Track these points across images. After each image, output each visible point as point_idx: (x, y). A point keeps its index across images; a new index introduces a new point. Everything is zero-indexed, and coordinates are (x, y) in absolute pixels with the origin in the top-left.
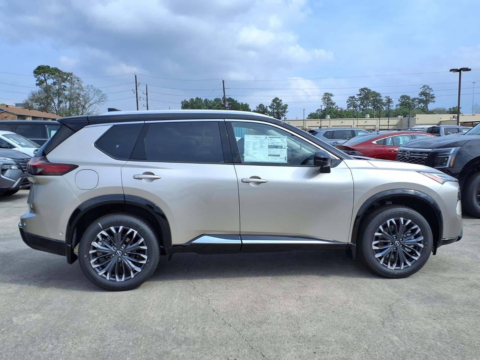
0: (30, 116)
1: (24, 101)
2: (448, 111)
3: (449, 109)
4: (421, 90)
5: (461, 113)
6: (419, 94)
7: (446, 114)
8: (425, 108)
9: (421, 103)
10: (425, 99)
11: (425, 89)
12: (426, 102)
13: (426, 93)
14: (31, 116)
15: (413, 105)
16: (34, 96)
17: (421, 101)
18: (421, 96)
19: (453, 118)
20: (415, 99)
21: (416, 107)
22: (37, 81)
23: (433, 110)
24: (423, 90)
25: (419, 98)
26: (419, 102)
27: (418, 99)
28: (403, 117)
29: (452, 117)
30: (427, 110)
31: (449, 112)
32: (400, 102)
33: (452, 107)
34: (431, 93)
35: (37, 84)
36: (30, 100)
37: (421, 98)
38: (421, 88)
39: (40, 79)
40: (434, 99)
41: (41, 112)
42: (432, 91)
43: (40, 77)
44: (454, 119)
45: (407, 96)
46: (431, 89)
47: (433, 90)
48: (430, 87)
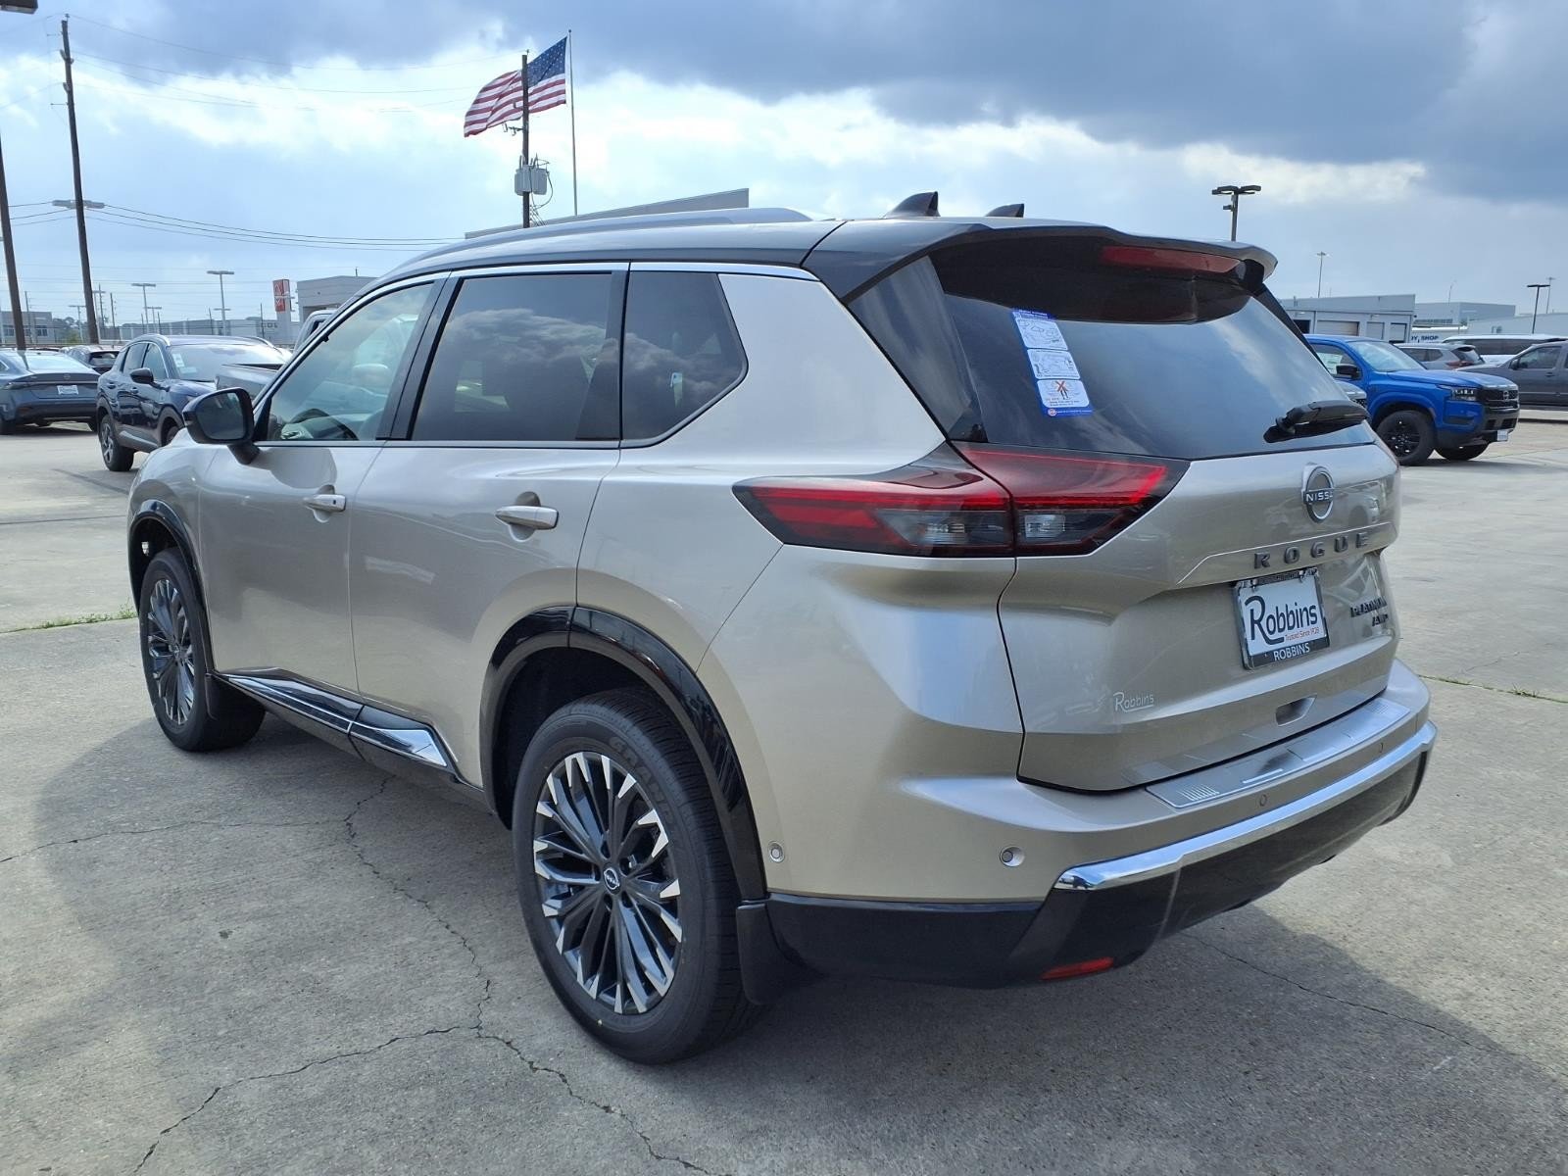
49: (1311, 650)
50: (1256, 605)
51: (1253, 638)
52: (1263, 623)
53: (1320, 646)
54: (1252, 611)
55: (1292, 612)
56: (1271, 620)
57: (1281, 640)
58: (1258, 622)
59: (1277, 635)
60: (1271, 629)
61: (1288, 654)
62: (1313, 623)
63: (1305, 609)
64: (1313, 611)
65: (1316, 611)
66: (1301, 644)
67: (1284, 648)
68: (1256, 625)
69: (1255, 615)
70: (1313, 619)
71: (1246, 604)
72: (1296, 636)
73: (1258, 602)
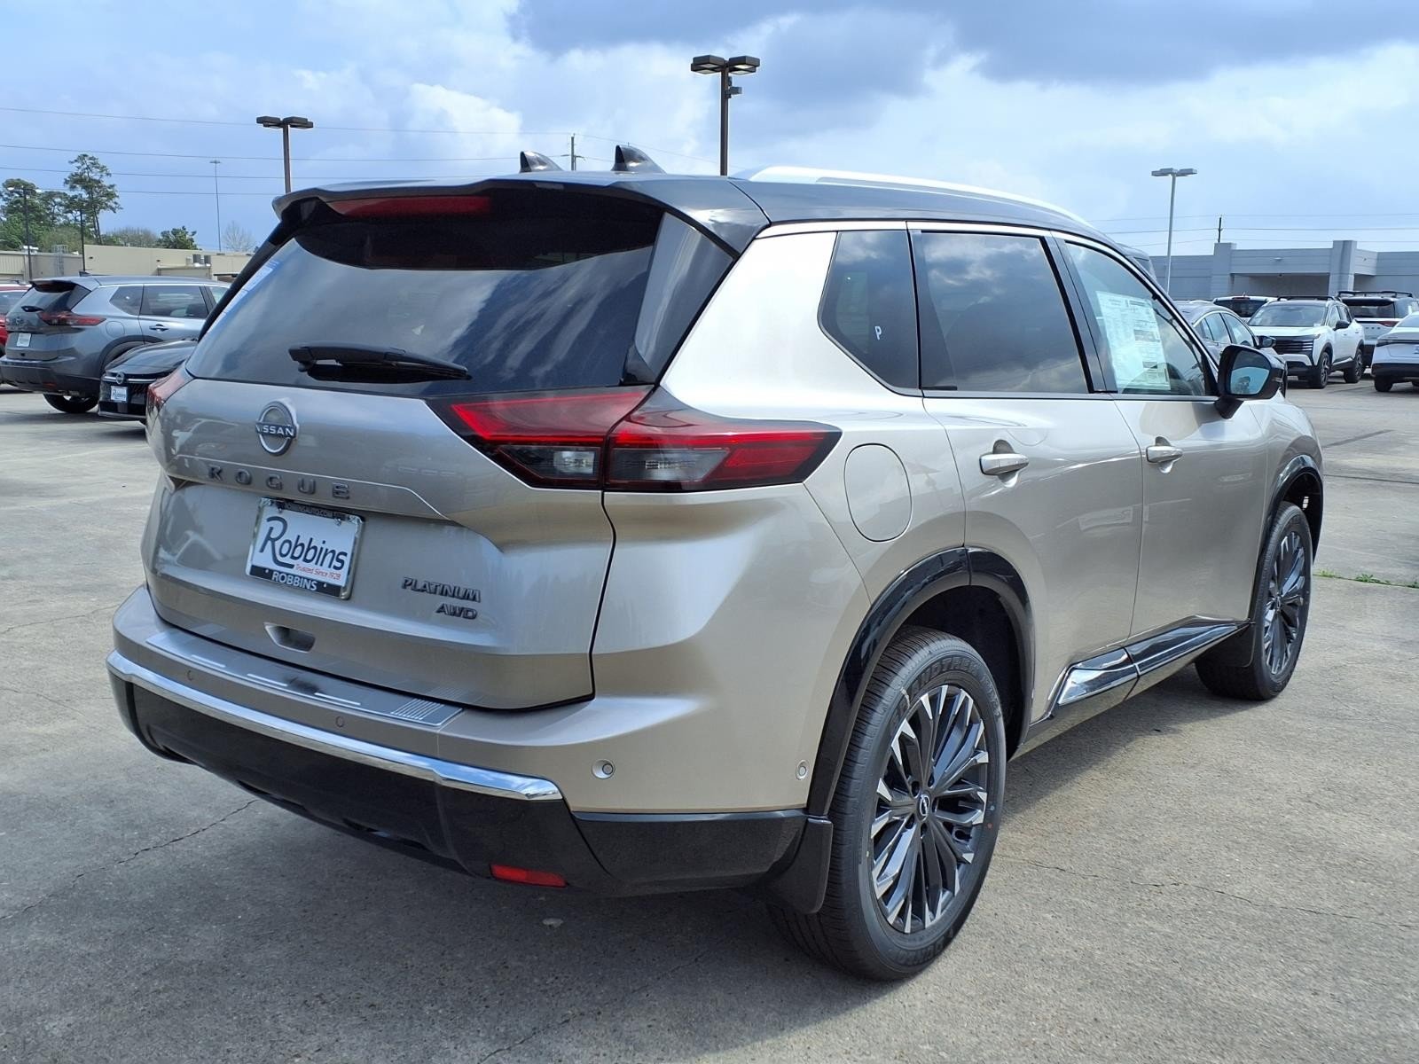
2: (160, 241)
3: (163, 234)
4: (74, 169)
5: (198, 247)
6: (66, 182)
7: (154, 247)
8: (89, 227)
9: (74, 208)
10: (85, 196)
11: (85, 166)
12: (91, 208)
13: (91, 180)
15: (48, 215)
17: (72, 204)
18: (73, 188)
19: (195, 261)
20: (50, 196)
21: (59, 220)
23: (114, 235)
24: (79, 168)
25: (65, 194)
26: (67, 206)
27: (61, 197)
28: (38, 251)
29: (192, 258)
30: (97, 232)
31: (163, 243)
32: (4, 200)
33: (171, 230)
34: (106, 182)
37: (71, 194)
38: (73, 160)
40: (116, 200)
42: (108, 174)
44: (197, 265)
45: (26, 185)
46: (103, 169)
47: (110, 171)
48: (101, 163)
49: (317, 590)
50: (278, 526)
51: (262, 550)
52: (278, 544)
53: (329, 591)
54: (271, 529)
55: (315, 548)
56: (287, 545)
57: (291, 566)
58: (274, 541)
59: (287, 560)
60: (284, 552)
61: (289, 580)
62: (335, 568)
63: (333, 552)
64: (341, 557)
65: (347, 560)
66: (308, 580)
67: (288, 574)
68: (269, 543)
69: (272, 533)
70: (339, 565)
71: (269, 520)
72: (310, 571)
73: (281, 523)
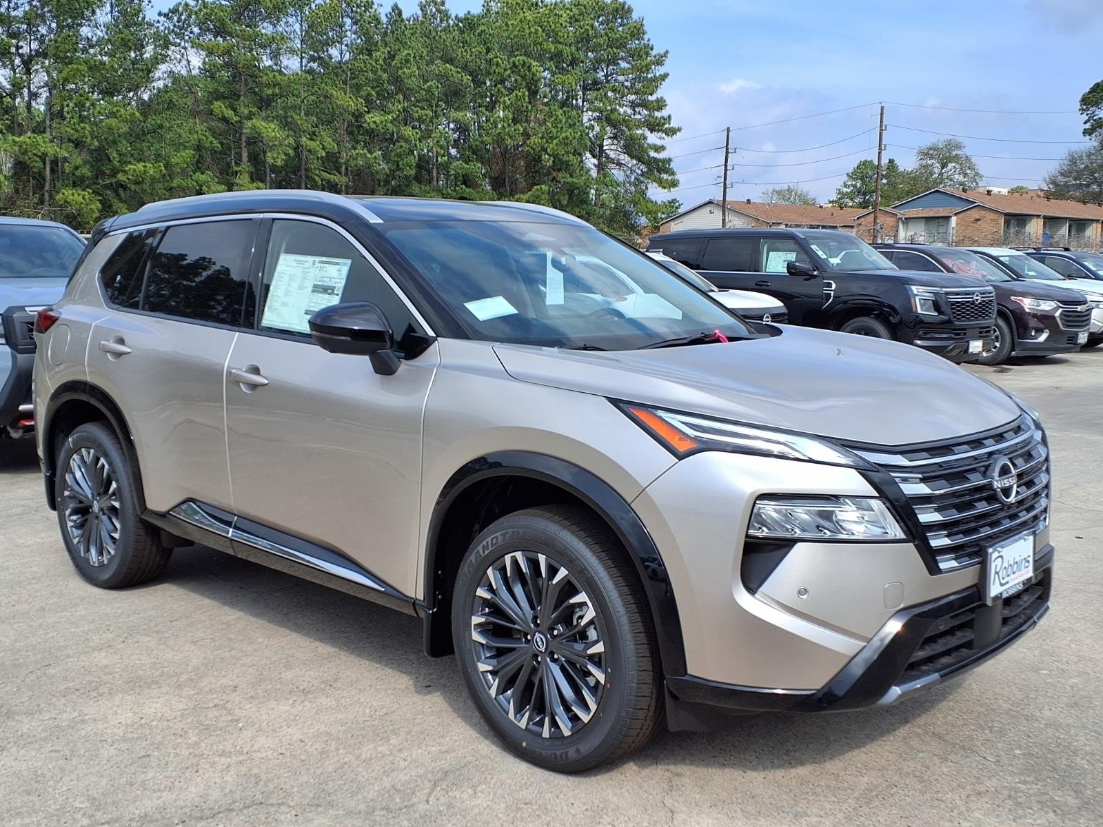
0: (1038, 216)
1: (1047, 177)
14: (1042, 214)
16: (1075, 163)
22: (1085, 123)
35: (1086, 132)
36: (1062, 174)
39: (1095, 118)
41: (1081, 205)
43: (1097, 113)
